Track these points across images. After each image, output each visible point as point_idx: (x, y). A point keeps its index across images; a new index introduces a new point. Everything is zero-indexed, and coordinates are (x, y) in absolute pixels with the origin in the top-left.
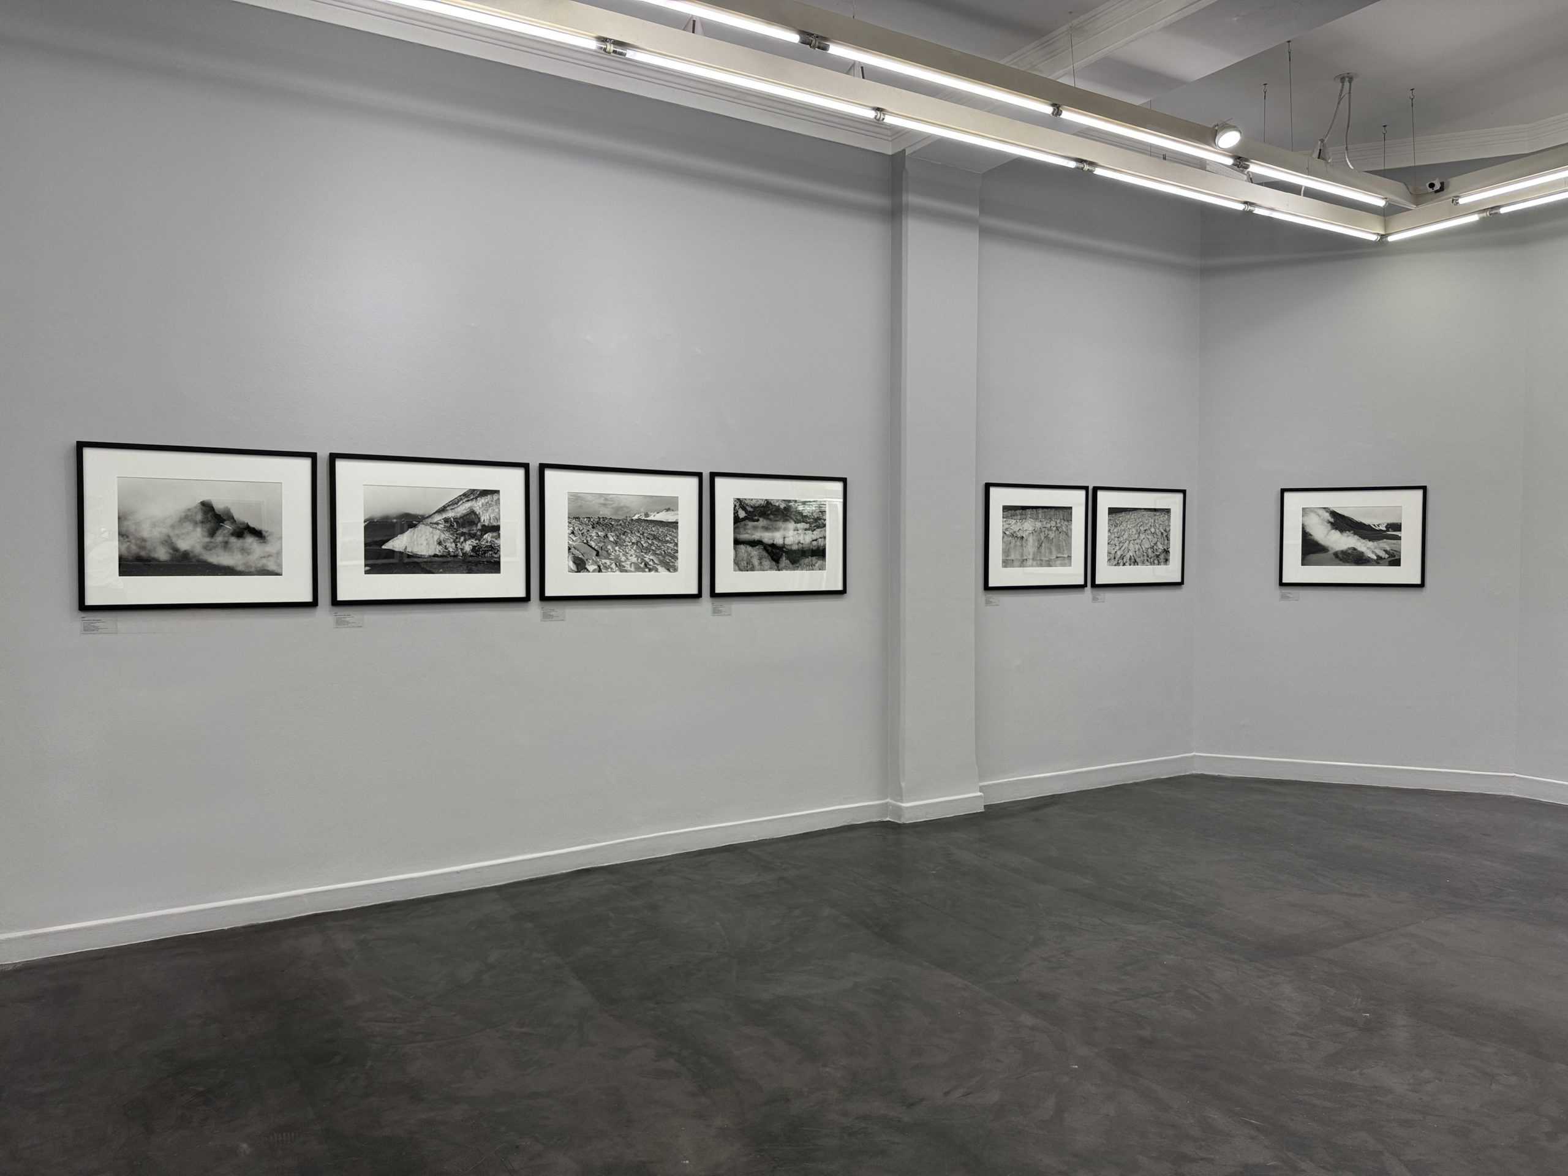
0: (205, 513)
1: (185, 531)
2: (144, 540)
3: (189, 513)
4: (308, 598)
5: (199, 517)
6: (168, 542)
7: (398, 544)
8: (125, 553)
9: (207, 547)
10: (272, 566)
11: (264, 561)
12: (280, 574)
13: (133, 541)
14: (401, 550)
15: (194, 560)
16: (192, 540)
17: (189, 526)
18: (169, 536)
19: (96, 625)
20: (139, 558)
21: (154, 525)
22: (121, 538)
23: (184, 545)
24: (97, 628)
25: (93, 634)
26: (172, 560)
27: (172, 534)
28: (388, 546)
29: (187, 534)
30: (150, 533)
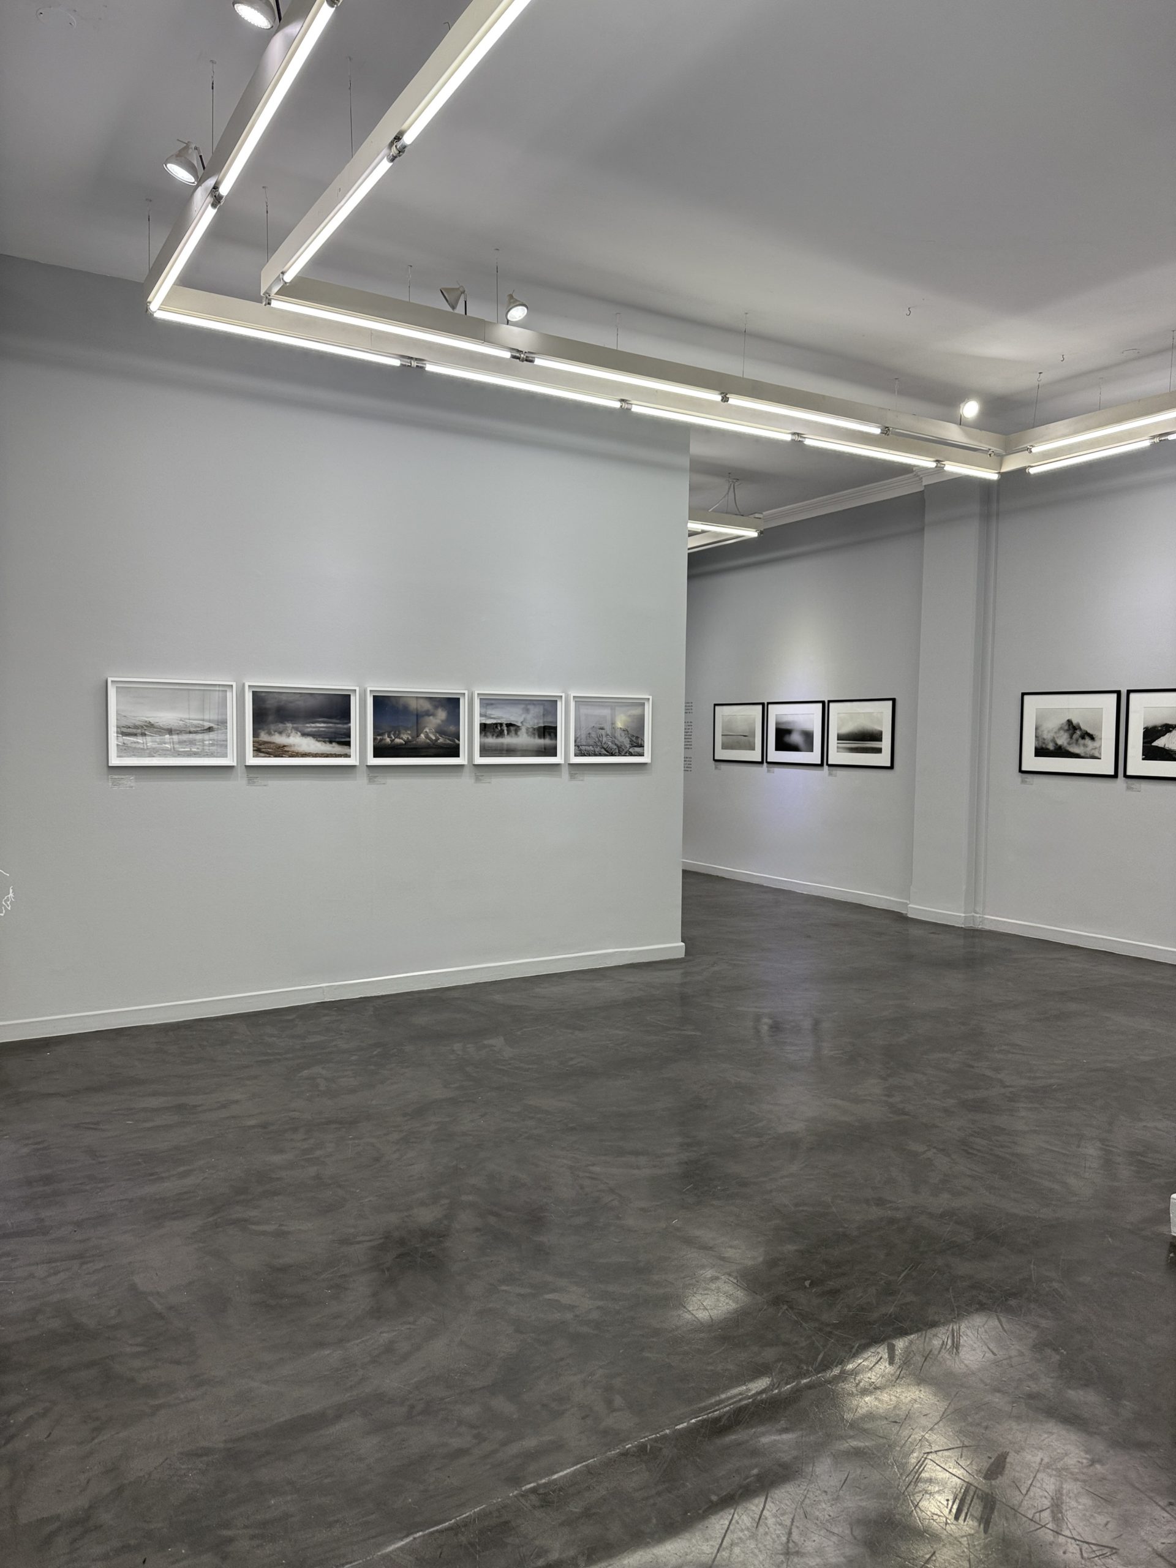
0: (1069, 725)
1: (1060, 735)
2: (1044, 739)
3: (1063, 726)
4: (1112, 773)
5: (1066, 728)
6: (1054, 741)
7: (1160, 743)
8: (1037, 746)
9: (1069, 744)
10: (1097, 754)
11: (1093, 751)
12: (1100, 759)
13: (1041, 741)
14: (1163, 746)
15: (1063, 750)
16: (1063, 740)
17: (1062, 732)
18: (1054, 738)
19: (1025, 780)
20: (1042, 748)
21: (1049, 732)
22: (1036, 739)
23: (1060, 742)
24: (1026, 782)
25: (1024, 784)
26: (1054, 750)
27: (1055, 736)
28: (1154, 744)
29: (1062, 736)
30: (1047, 736)
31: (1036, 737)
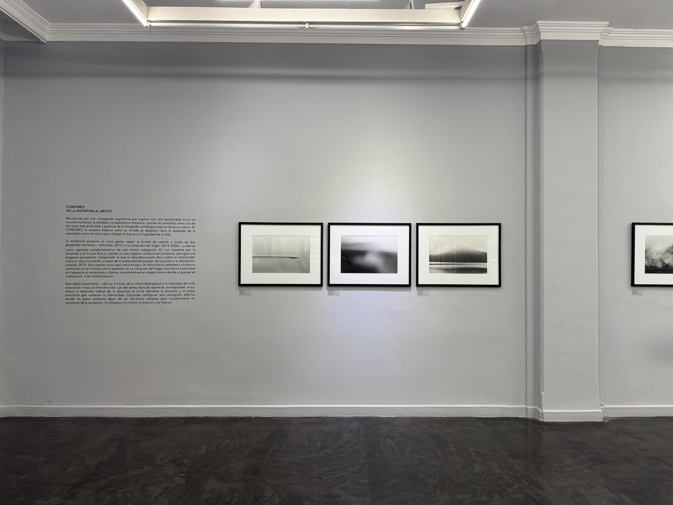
1: (667, 256)
2: (653, 260)
3: (669, 249)
6: (661, 260)
8: (647, 265)
13: (650, 260)
15: (670, 267)
16: (670, 260)
17: (669, 254)
18: (662, 258)
19: (636, 292)
21: (657, 254)
22: (646, 259)
23: (667, 262)
24: (637, 293)
25: (636, 295)
26: (663, 268)
27: (663, 257)
29: (668, 257)
30: (656, 257)
31: (646, 257)
